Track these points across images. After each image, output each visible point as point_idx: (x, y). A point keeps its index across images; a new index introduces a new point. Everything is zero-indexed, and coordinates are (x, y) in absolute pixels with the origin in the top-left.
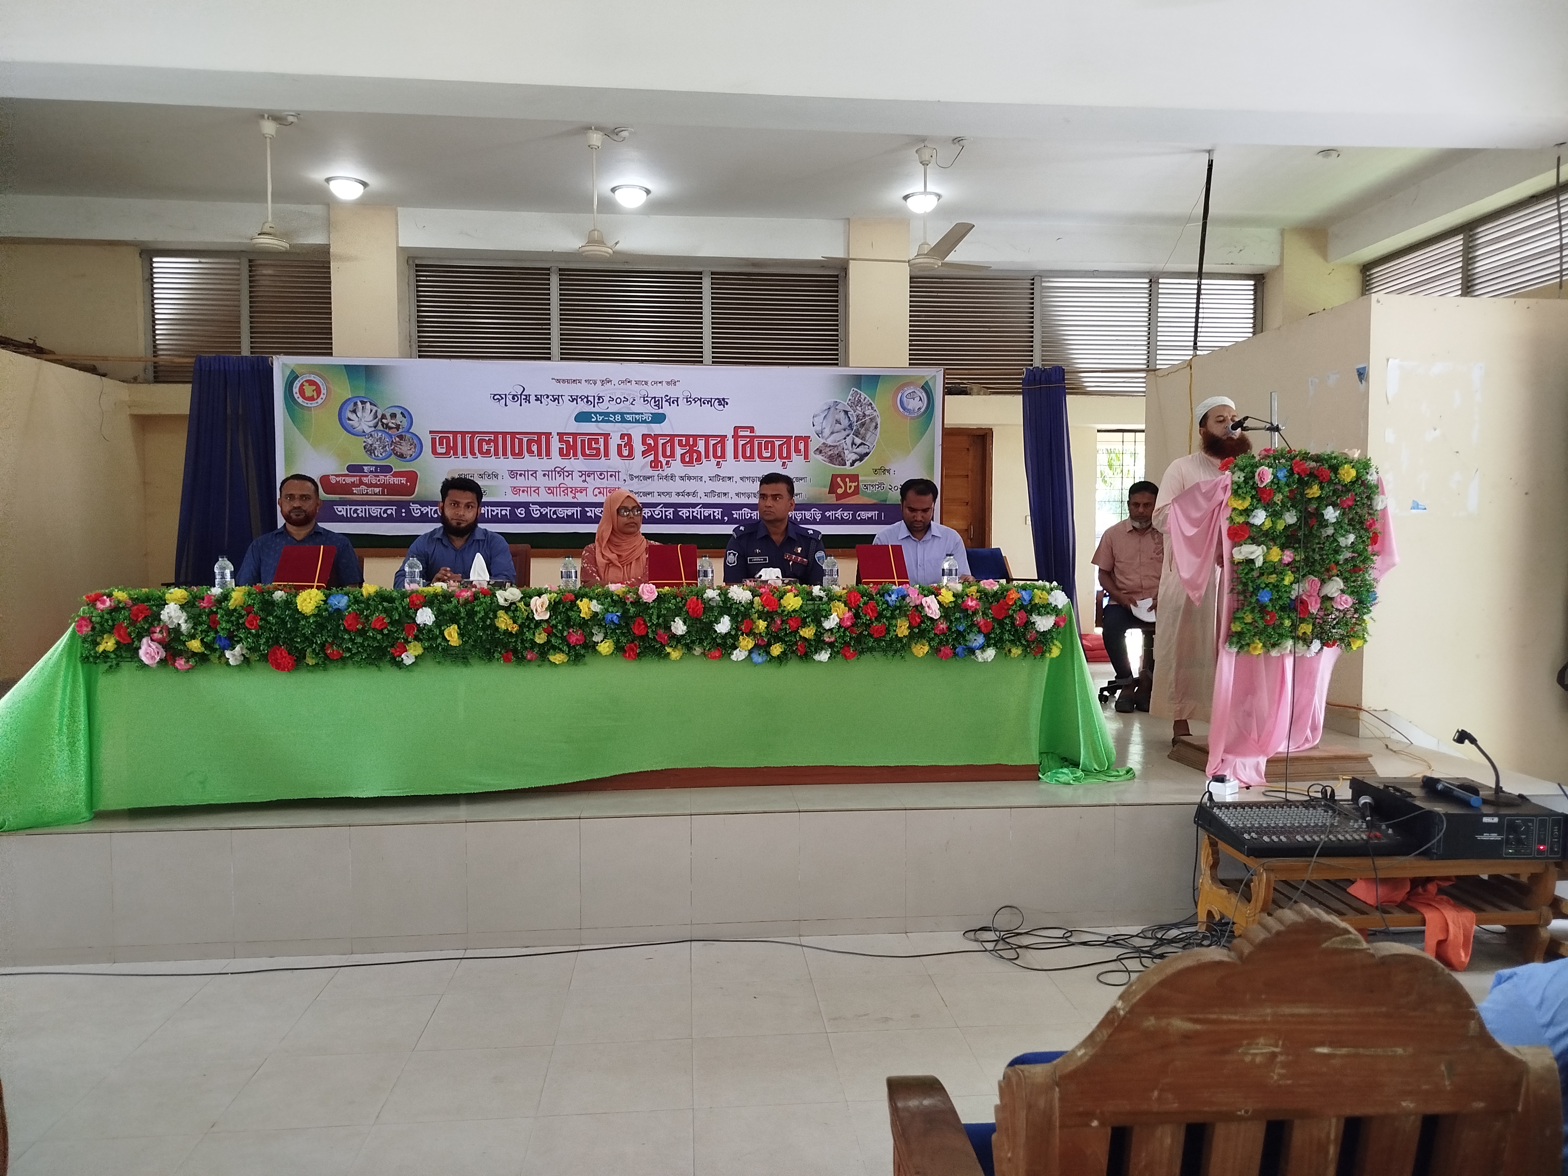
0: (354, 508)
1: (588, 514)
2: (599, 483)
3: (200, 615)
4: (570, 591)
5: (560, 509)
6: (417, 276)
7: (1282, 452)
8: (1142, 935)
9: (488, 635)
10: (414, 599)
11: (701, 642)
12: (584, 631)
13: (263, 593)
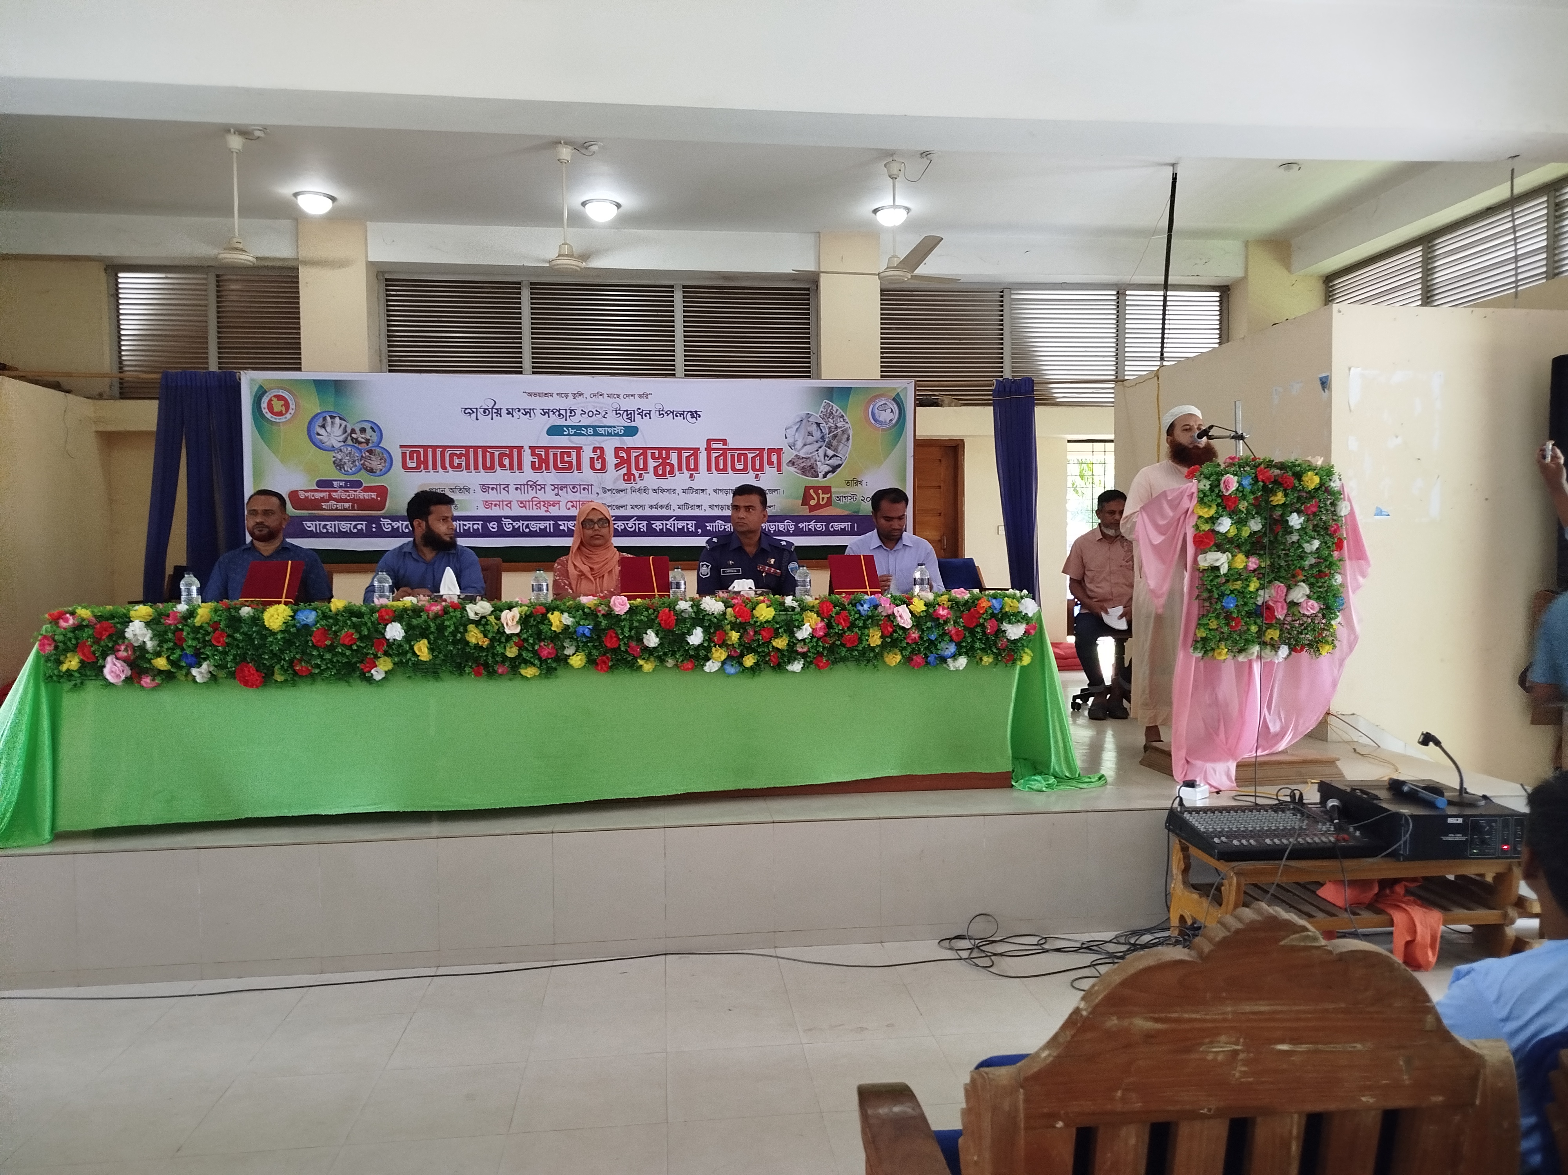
0: (323, 523)
1: (561, 528)
2: (571, 496)
3: (166, 632)
4: (542, 604)
5: (533, 523)
6: (387, 290)
7: (1247, 460)
8: (1115, 941)
9: (458, 649)
10: (384, 613)
11: (673, 654)
12: (555, 644)
13: (230, 608)
